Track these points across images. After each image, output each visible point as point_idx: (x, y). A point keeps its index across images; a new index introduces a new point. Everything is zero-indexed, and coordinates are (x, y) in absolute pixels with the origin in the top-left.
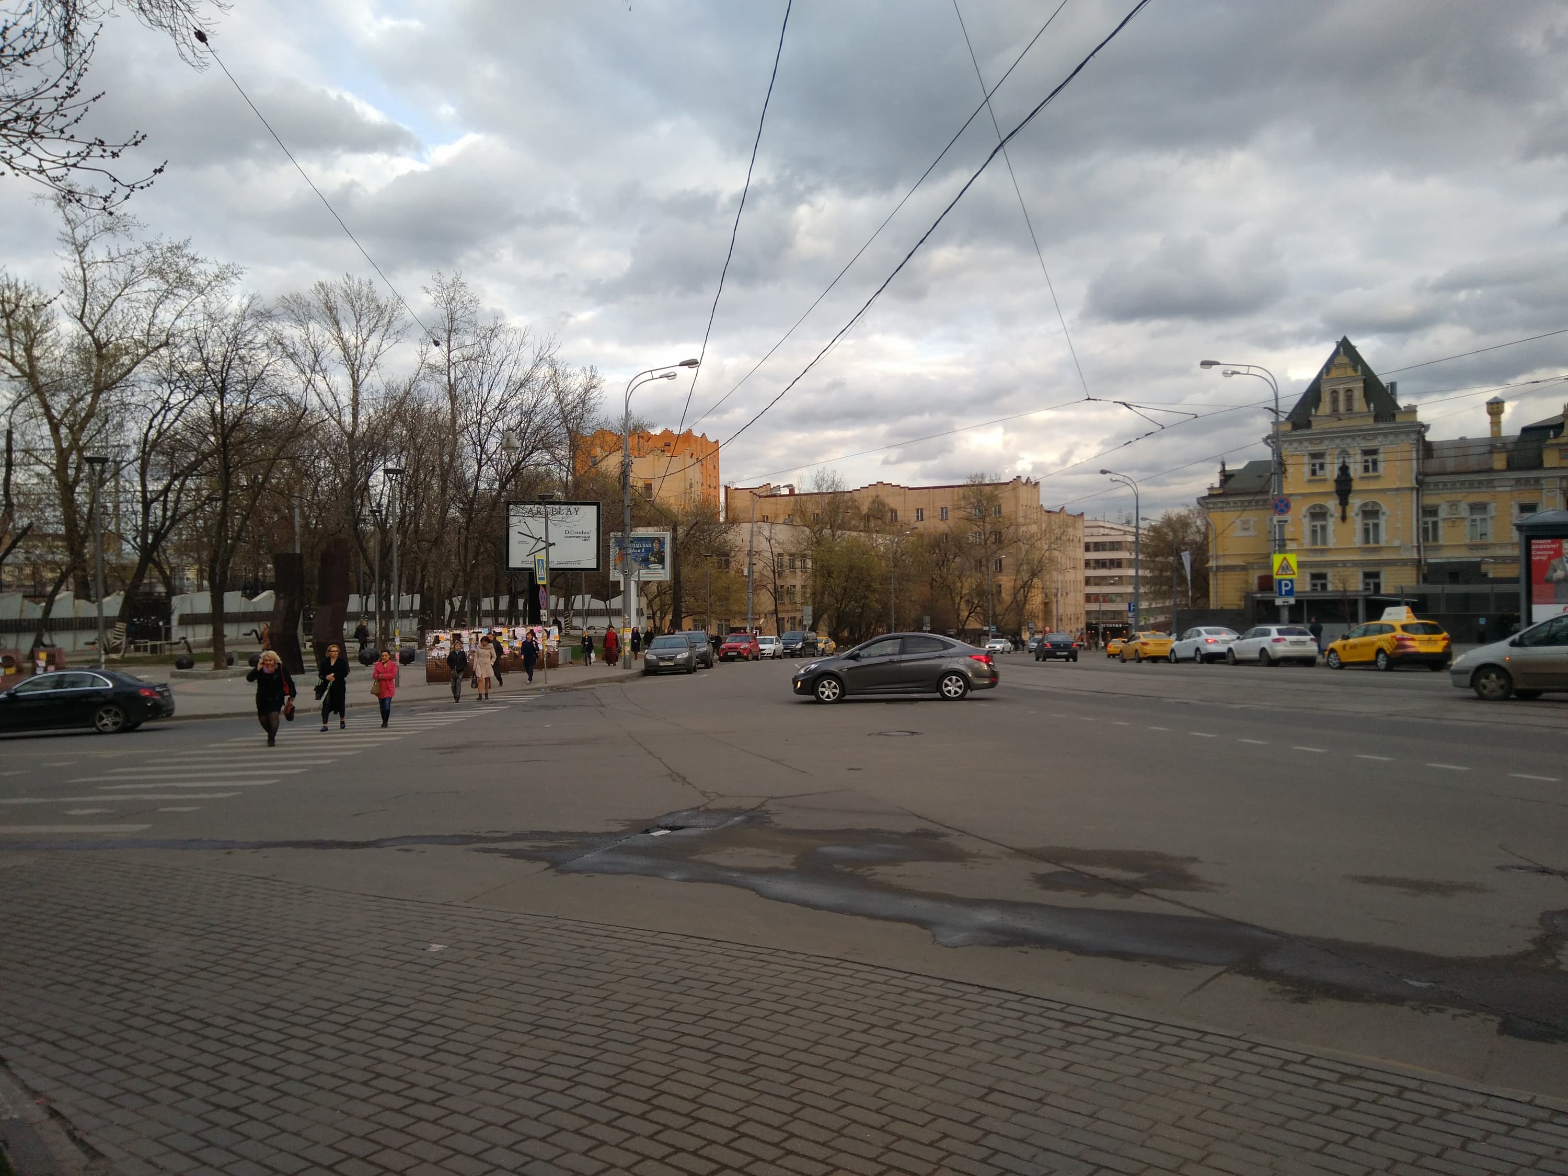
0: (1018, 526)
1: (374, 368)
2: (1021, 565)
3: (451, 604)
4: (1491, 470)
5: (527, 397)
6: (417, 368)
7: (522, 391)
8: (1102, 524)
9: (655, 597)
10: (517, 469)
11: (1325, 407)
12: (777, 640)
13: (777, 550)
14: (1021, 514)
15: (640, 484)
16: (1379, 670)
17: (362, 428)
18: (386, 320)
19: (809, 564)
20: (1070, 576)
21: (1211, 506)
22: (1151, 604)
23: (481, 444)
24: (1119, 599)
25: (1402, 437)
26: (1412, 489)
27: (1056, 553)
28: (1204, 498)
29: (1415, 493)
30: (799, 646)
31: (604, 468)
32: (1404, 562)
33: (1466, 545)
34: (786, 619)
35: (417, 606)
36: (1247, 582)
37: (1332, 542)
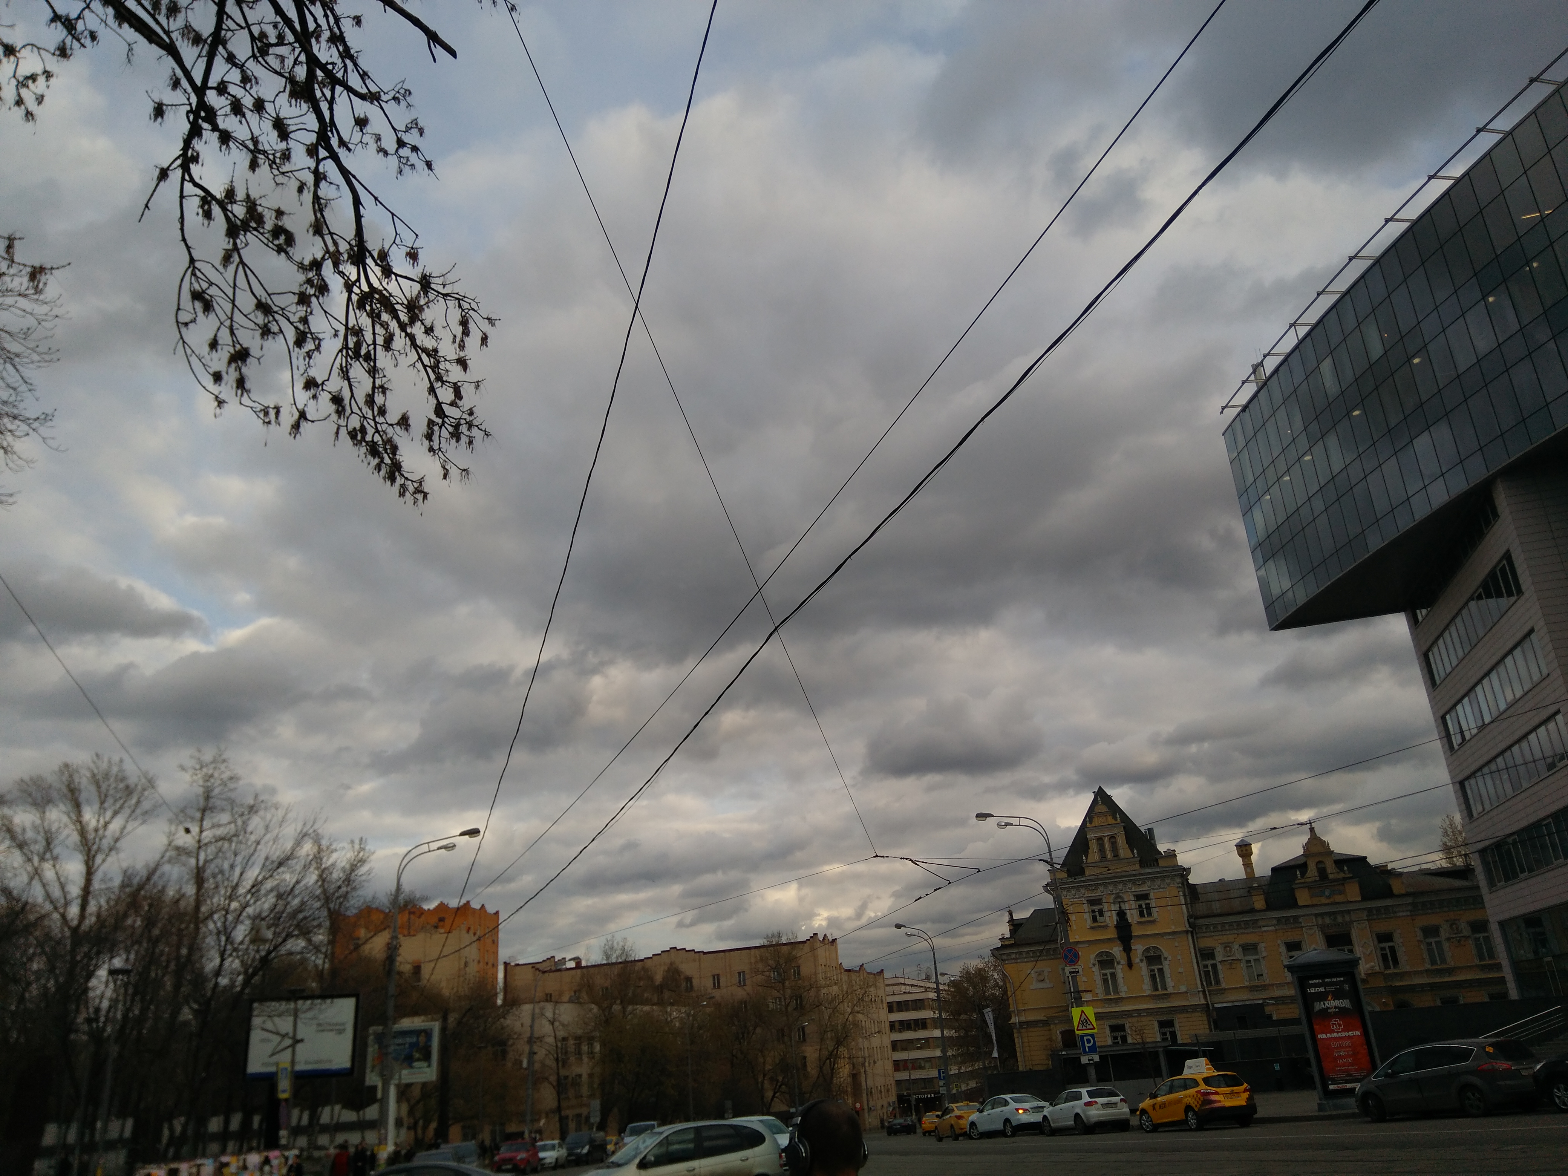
0: (819, 988)
1: (113, 853)
2: (825, 1032)
3: (172, 1129)
4: (1252, 911)
5: (287, 877)
6: (163, 848)
7: (281, 869)
8: (902, 981)
9: (418, 1102)
10: (265, 961)
11: (1094, 855)
12: (560, 1146)
13: (561, 1034)
14: (820, 976)
15: (406, 968)
16: (1191, 1130)
17: (90, 920)
18: (134, 801)
19: (597, 1047)
20: (876, 1041)
21: (1005, 957)
22: (960, 1069)
23: (226, 932)
24: (927, 1065)
25: (1168, 881)
26: (1187, 932)
27: (860, 1017)
28: (997, 949)
29: (1190, 936)
30: (585, 1150)
31: (367, 952)
32: (1194, 1008)
33: (1246, 987)
34: (571, 1117)
35: (127, 1133)
36: (1050, 1040)
37: (1124, 991)
